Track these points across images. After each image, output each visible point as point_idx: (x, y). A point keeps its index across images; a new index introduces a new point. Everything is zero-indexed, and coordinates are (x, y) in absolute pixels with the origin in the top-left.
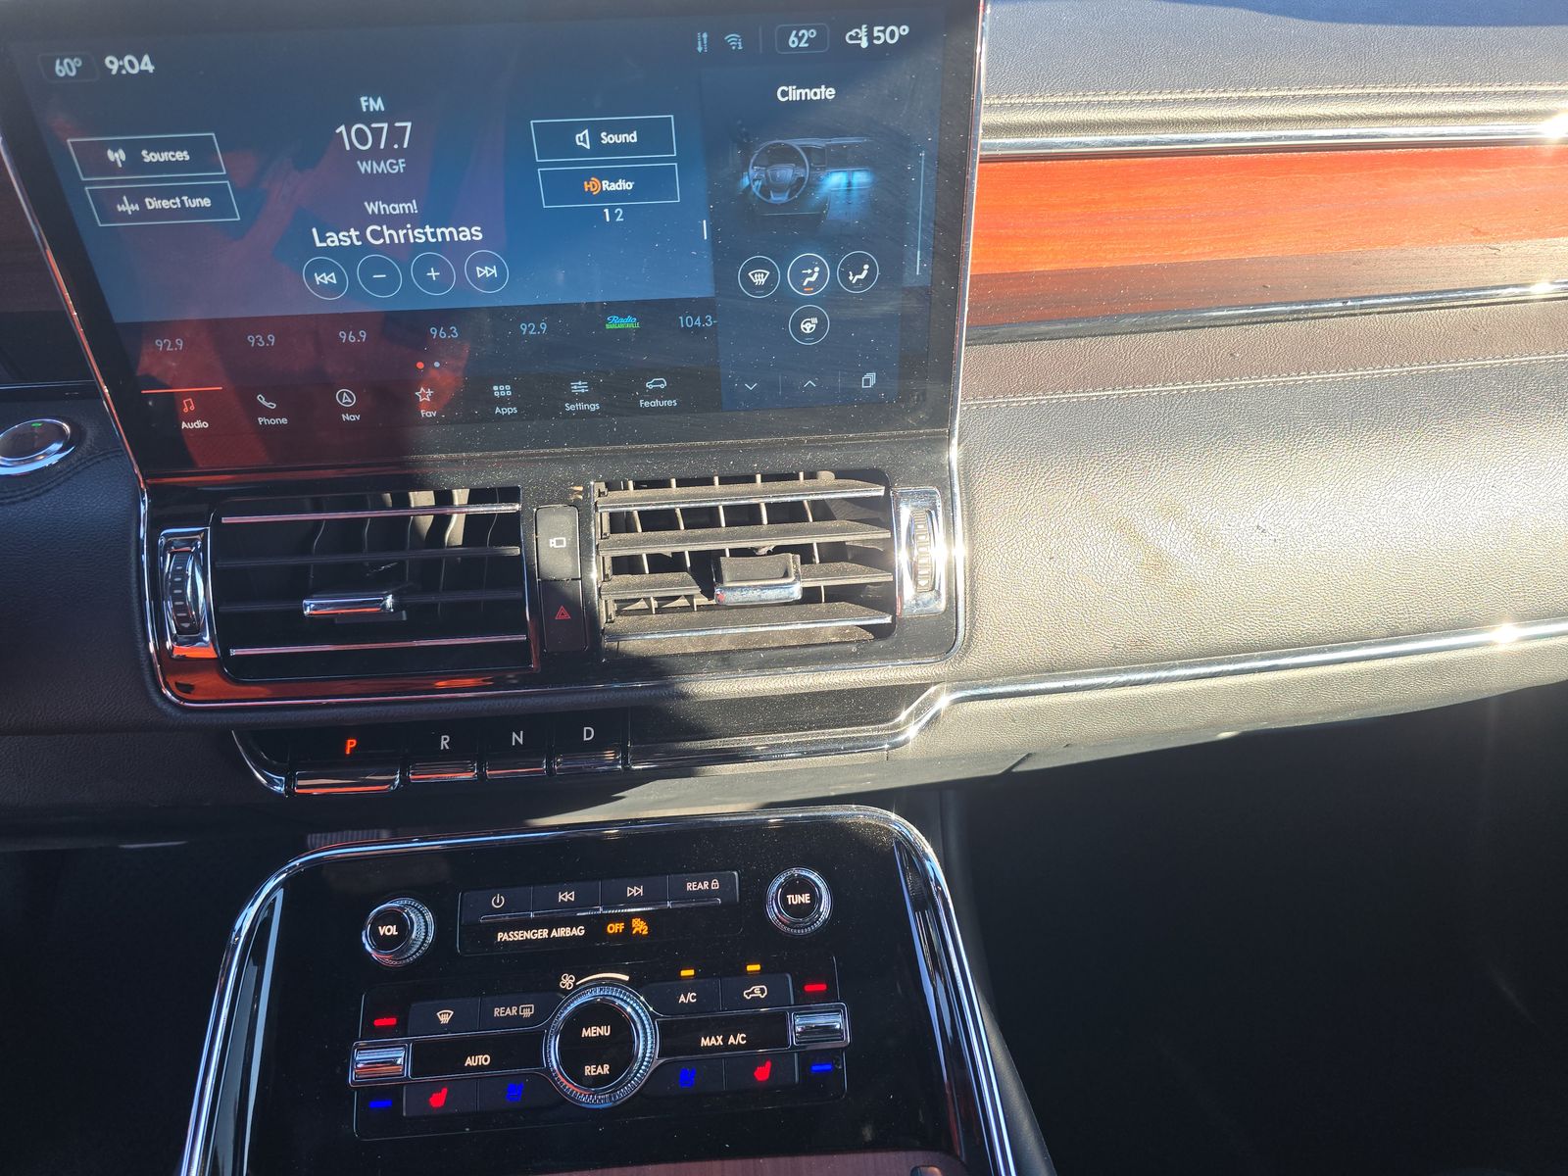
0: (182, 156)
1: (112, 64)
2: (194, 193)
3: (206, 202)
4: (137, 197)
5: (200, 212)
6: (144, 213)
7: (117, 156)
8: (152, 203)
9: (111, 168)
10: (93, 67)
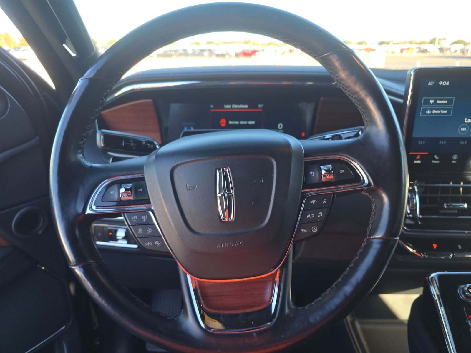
0: (446, 102)
1: (441, 83)
2: (443, 110)
3: (446, 112)
4: (431, 110)
5: (444, 114)
6: (432, 114)
7: (432, 102)
8: (434, 112)
9: (430, 104)
10: (437, 83)
